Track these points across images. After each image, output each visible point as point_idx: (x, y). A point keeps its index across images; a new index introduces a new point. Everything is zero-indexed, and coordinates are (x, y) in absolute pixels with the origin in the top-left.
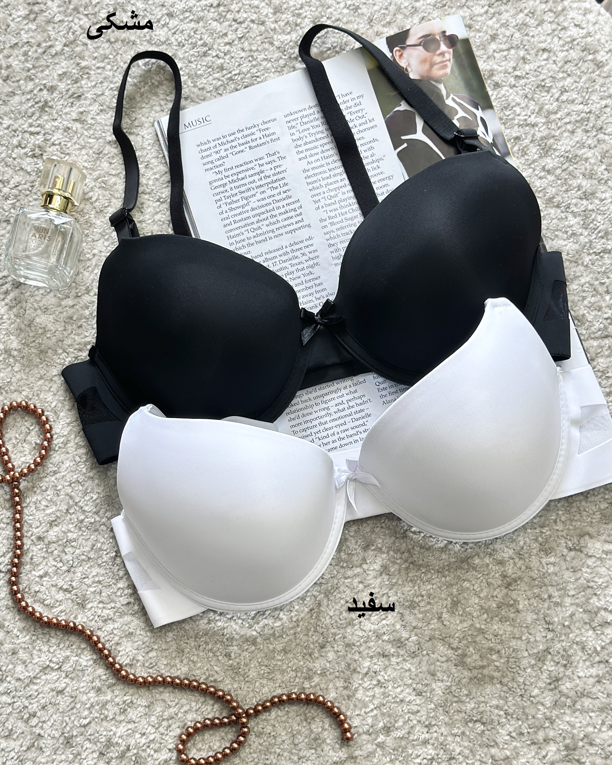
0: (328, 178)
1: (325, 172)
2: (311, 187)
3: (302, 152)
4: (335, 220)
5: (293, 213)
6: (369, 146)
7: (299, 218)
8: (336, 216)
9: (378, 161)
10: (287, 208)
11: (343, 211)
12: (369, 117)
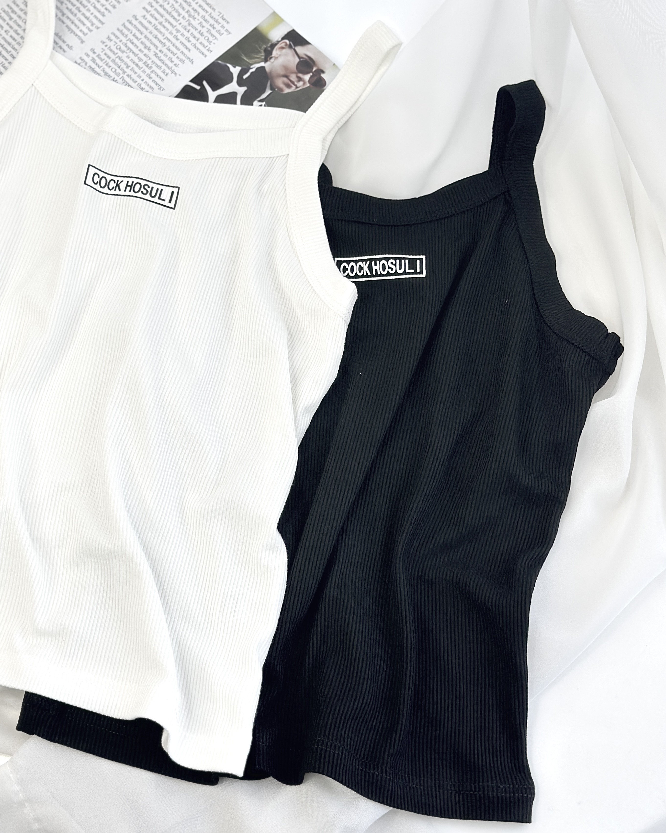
0: (137, 38)
1: (142, 33)
2: (122, 28)
3: (152, 6)
4: (98, 61)
5: (88, 24)
6: (184, 58)
7: (86, 31)
8: (102, 60)
9: (173, 72)
10: (92, 18)
11: (111, 64)
12: (212, 47)
